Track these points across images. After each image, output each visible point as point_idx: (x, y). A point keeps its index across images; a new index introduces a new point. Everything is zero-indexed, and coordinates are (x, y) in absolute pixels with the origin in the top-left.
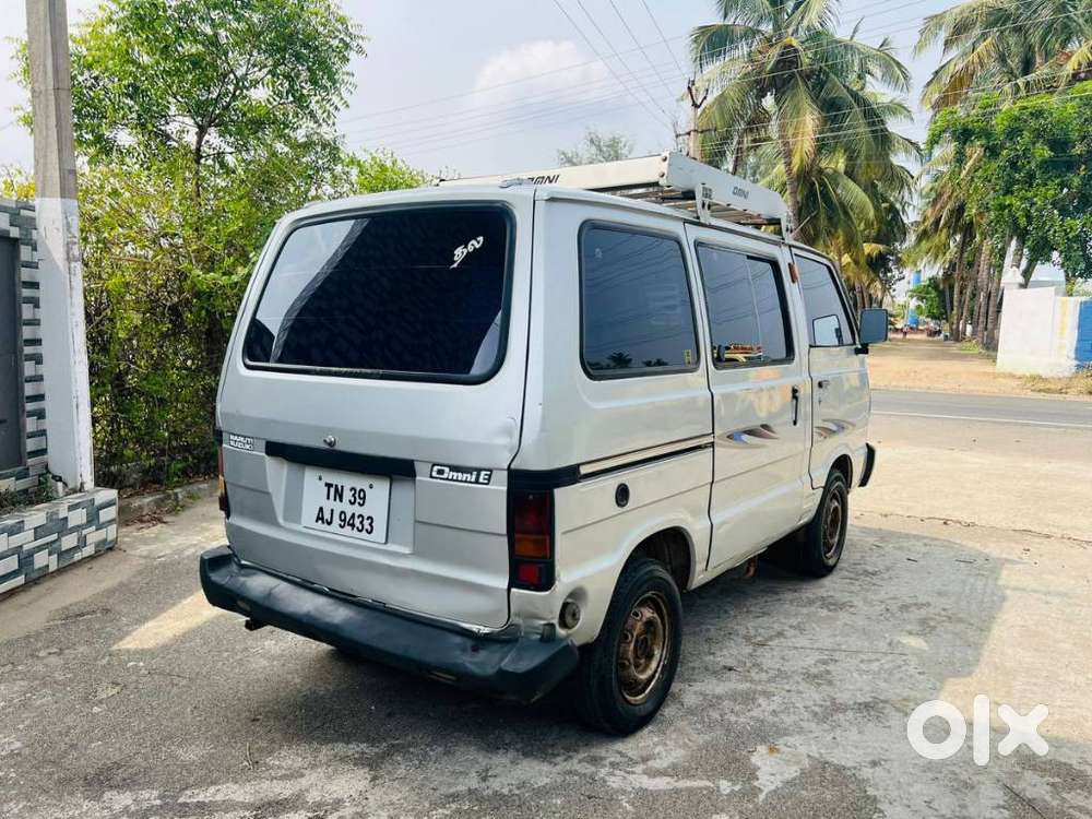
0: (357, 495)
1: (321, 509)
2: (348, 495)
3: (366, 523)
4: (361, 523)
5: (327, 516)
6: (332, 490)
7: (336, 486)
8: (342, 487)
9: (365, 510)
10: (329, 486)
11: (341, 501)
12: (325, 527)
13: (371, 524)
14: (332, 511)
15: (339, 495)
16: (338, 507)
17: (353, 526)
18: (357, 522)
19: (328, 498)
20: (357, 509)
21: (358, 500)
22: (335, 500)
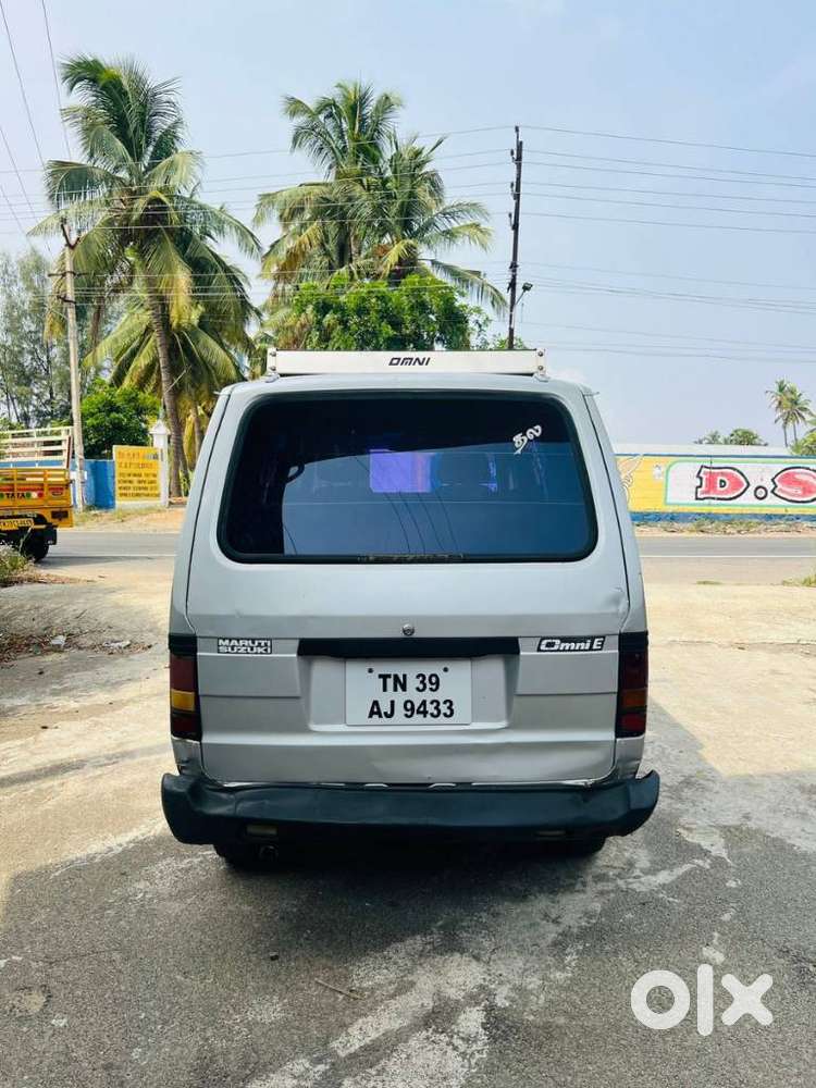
0: (427, 681)
1: (376, 703)
2: (413, 683)
3: (444, 708)
4: (437, 708)
5: (385, 707)
6: (390, 682)
7: (396, 677)
8: (405, 676)
9: (440, 695)
10: (384, 677)
11: (404, 689)
12: (385, 720)
13: (450, 708)
14: (392, 703)
15: (401, 684)
16: (400, 697)
17: (425, 713)
18: (431, 708)
19: (385, 689)
20: (428, 696)
21: (428, 686)
22: (395, 690)
